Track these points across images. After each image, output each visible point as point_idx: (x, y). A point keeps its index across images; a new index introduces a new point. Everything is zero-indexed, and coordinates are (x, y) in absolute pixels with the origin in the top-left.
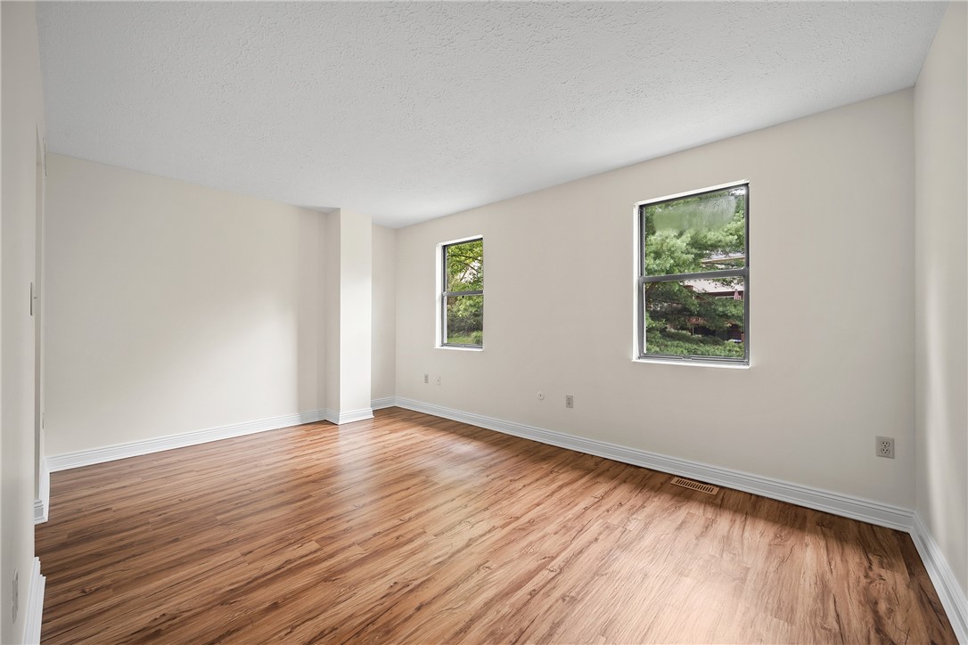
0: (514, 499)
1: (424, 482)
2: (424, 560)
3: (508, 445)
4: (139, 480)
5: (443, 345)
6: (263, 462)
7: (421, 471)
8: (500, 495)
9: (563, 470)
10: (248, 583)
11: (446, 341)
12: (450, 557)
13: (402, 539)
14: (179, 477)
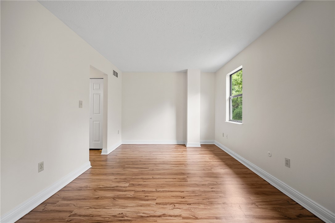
0: (208, 207)
1: (184, 179)
2: (140, 211)
3: (245, 177)
4: (129, 150)
5: (230, 120)
6: (154, 153)
7: (188, 174)
8: (205, 201)
9: (263, 206)
10: (105, 188)
11: (231, 119)
12: (148, 217)
13: (146, 198)
14: (136, 152)
